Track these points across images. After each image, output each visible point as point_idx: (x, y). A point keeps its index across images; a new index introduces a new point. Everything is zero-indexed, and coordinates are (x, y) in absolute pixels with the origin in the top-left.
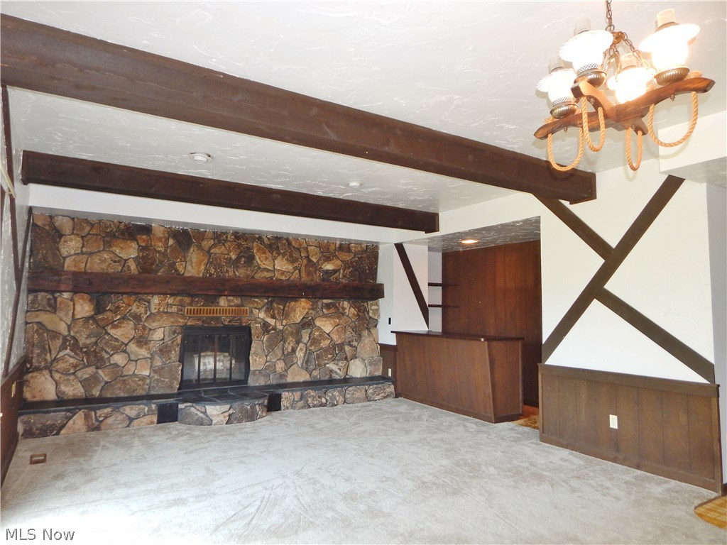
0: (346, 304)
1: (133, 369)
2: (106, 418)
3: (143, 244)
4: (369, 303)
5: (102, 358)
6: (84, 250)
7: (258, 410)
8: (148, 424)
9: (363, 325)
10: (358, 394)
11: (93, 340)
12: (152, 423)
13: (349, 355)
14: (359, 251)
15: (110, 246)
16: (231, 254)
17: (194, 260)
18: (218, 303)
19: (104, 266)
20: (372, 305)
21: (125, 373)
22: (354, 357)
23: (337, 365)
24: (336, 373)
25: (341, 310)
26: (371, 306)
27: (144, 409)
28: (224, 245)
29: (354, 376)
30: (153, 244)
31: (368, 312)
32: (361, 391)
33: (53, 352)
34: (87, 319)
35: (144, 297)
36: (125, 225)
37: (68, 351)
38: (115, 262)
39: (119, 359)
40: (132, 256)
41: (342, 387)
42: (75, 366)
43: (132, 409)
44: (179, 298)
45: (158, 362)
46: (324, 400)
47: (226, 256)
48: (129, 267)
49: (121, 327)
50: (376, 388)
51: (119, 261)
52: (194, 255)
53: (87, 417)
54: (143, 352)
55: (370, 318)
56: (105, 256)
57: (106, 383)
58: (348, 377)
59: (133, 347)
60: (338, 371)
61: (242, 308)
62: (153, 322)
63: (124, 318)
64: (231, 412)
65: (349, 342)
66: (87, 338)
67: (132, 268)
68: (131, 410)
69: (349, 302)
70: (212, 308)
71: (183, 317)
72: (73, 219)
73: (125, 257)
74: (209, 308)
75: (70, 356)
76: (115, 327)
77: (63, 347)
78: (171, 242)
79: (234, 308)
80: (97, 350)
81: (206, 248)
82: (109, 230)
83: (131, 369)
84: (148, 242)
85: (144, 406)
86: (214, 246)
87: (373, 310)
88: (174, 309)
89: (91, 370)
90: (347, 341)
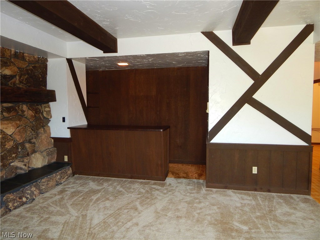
0: (25, 107)
4: (43, 106)
9: (40, 125)
10: (51, 183)
13: (29, 150)
14: (33, 61)
20: (45, 107)
22: (34, 152)
23: (23, 161)
24: (21, 169)
25: (20, 113)
26: (43, 108)
29: (35, 167)
31: (42, 113)
41: (36, 181)
46: (24, 199)
50: (61, 173)
55: (44, 117)
58: (30, 169)
60: (24, 167)
65: (30, 140)
69: (27, 106)
87: (46, 111)
90: (28, 139)
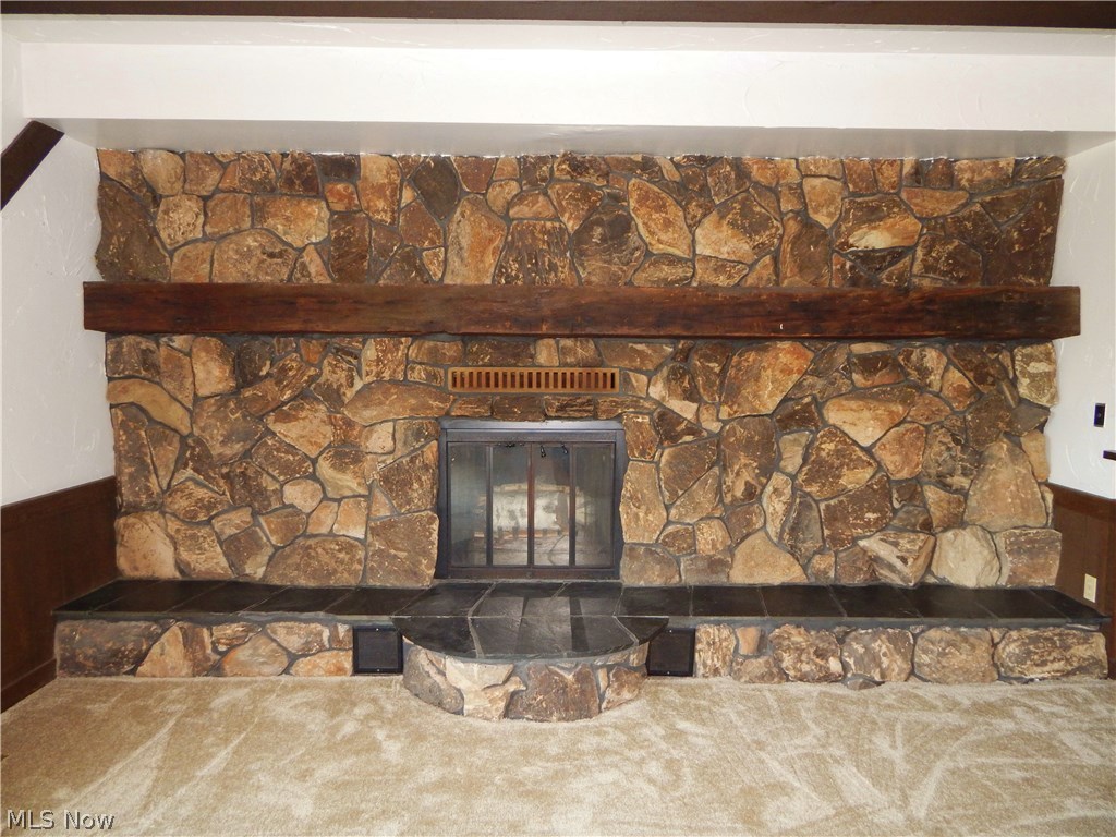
0: (932, 357)
1: (329, 522)
2: (232, 647)
3: (340, 207)
4: (1020, 352)
5: (261, 491)
6: (208, 229)
7: (603, 684)
8: (330, 673)
9: (994, 425)
10: (960, 658)
11: (238, 447)
12: (340, 670)
13: (937, 514)
14: (988, 181)
15: (263, 219)
16: (565, 219)
17: (465, 242)
18: (532, 357)
19: (249, 268)
20: (1029, 359)
21: (311, 530)
22: (957, 522)
23: (896, 544)
24: (891, 567)
25: (914, 376)
26: (1025, 363)
27: (320, 634)
28: (545, 194)
29: (953, 580)
30: (364, 205)
31: (1014, 383)
32: (973, 647)
33: (161, 473)
34: (223, 398)
35: (345, 342)
36: (294, 160)
37: (189, 472)
38: (272, 255)
39: (298, 495)
40: (314, 240)
41: (904, 627)
42: (209, 507)
43: (290, 631)
44: (428, 344)
45: (383, 510)
46: (834, 666)
47: (549, 224)
48: (304, 266)
49: (296, 418)
50: (1034, 640)
51: (281, 255)
52: (464, 226)
53: (190, 641)
54: (349, 482)
55: (1021, 401)
56: (250, 242)
57: (277, 549)
58: (931, 580)
59: (325, 469)
60: (899, 564)
61: (600, 371)
62: (366, 407)
63: (302, 396)
64: (511, 687)
65: (940, 476)
66: (223, 443)
67: (313, 269)
68: (290, 633)
69: (943, 352)
70: (517, 371)
71: (442, 394)
72: (182, 156)
73: (298, 244)
74: (509, 370)
75: (197, 483)
76: (286, 418)
77: (181, 463)
78: (408, 195)
79: (577, 370)
80: (250, 473)
81: (499, 205)
82: (258, 177)
83: (325, 521)
84: (350, 199)
85: (319, 627)
86: (520, 198)
87: (1032, 377)
88: (419, 374)
89: (241, 517)
90: (933, 471)
